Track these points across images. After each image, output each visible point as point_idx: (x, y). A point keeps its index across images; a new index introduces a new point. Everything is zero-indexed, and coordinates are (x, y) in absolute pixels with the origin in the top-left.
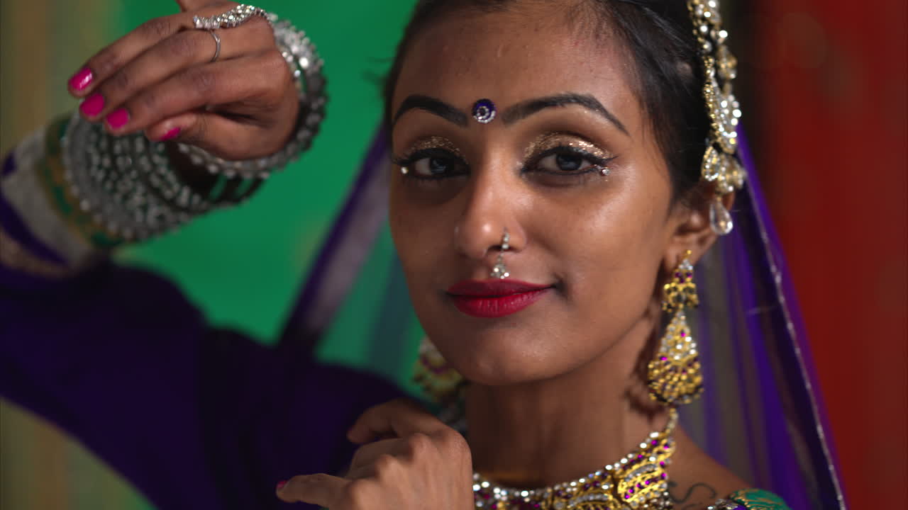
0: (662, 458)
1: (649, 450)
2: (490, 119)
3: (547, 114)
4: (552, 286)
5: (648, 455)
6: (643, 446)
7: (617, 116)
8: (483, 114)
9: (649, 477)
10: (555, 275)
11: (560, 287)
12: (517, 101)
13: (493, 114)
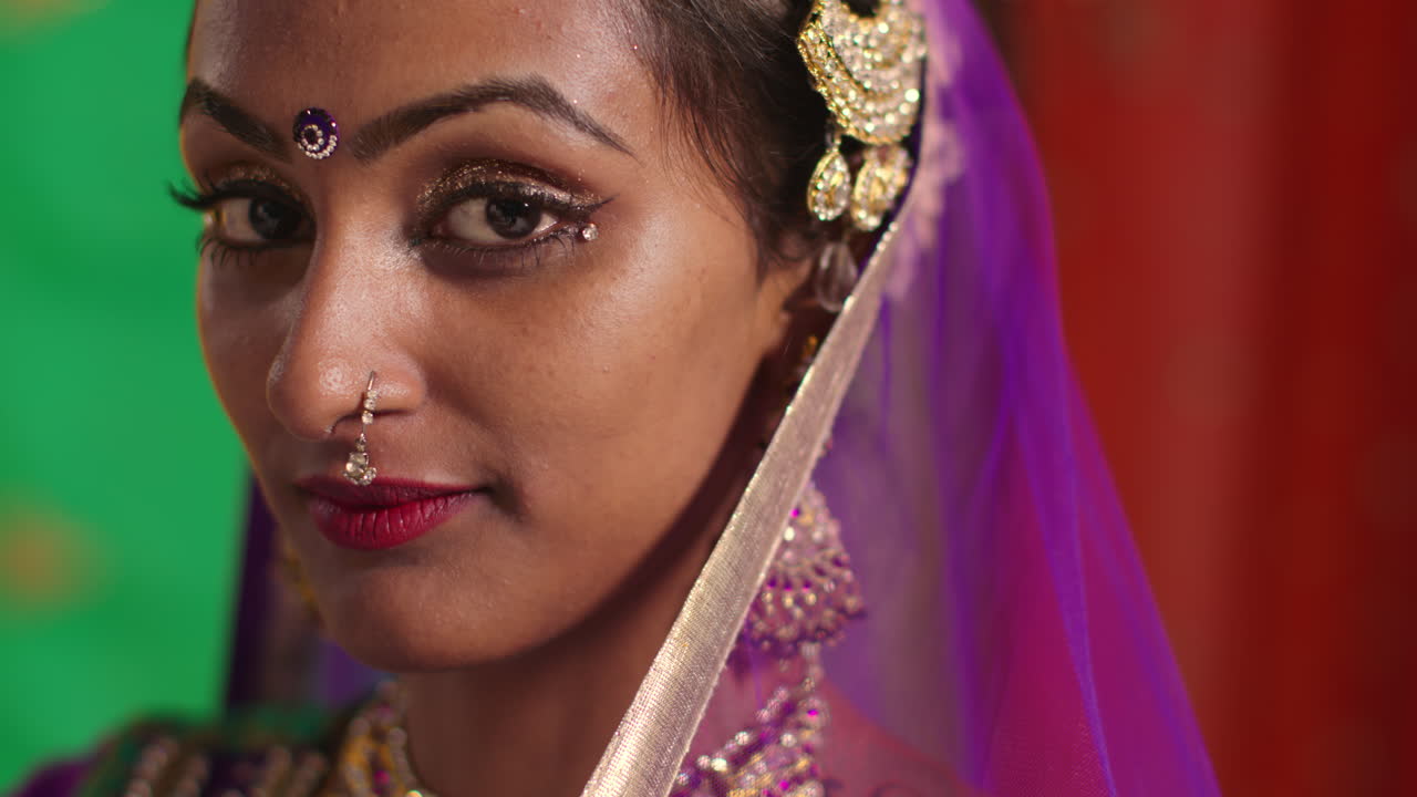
0: (807, 735)
2: (329, 149)
4: (482, 490)
7: (599, 116)
8: (313, 141)
9: (786, 774)
10: (484, 467)
11: (499, 489)
12: (381, 112)
13: (333, 141)
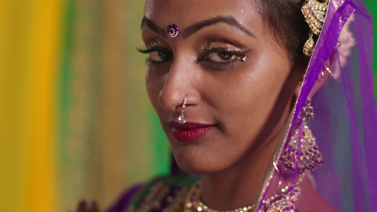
0: (293, 197)
1: (286, 193)
2: (176, 35)
3: (207, 30)
4: (215, 125)
5: (285, 195)
6: (283, 190)
7: (247, 27)
8: (172, 32)
9: (284, 207)
10: (215, 119)
11: (218, 125)
12: (190, 25)
13: (177, 33)
